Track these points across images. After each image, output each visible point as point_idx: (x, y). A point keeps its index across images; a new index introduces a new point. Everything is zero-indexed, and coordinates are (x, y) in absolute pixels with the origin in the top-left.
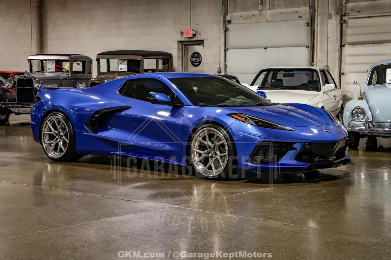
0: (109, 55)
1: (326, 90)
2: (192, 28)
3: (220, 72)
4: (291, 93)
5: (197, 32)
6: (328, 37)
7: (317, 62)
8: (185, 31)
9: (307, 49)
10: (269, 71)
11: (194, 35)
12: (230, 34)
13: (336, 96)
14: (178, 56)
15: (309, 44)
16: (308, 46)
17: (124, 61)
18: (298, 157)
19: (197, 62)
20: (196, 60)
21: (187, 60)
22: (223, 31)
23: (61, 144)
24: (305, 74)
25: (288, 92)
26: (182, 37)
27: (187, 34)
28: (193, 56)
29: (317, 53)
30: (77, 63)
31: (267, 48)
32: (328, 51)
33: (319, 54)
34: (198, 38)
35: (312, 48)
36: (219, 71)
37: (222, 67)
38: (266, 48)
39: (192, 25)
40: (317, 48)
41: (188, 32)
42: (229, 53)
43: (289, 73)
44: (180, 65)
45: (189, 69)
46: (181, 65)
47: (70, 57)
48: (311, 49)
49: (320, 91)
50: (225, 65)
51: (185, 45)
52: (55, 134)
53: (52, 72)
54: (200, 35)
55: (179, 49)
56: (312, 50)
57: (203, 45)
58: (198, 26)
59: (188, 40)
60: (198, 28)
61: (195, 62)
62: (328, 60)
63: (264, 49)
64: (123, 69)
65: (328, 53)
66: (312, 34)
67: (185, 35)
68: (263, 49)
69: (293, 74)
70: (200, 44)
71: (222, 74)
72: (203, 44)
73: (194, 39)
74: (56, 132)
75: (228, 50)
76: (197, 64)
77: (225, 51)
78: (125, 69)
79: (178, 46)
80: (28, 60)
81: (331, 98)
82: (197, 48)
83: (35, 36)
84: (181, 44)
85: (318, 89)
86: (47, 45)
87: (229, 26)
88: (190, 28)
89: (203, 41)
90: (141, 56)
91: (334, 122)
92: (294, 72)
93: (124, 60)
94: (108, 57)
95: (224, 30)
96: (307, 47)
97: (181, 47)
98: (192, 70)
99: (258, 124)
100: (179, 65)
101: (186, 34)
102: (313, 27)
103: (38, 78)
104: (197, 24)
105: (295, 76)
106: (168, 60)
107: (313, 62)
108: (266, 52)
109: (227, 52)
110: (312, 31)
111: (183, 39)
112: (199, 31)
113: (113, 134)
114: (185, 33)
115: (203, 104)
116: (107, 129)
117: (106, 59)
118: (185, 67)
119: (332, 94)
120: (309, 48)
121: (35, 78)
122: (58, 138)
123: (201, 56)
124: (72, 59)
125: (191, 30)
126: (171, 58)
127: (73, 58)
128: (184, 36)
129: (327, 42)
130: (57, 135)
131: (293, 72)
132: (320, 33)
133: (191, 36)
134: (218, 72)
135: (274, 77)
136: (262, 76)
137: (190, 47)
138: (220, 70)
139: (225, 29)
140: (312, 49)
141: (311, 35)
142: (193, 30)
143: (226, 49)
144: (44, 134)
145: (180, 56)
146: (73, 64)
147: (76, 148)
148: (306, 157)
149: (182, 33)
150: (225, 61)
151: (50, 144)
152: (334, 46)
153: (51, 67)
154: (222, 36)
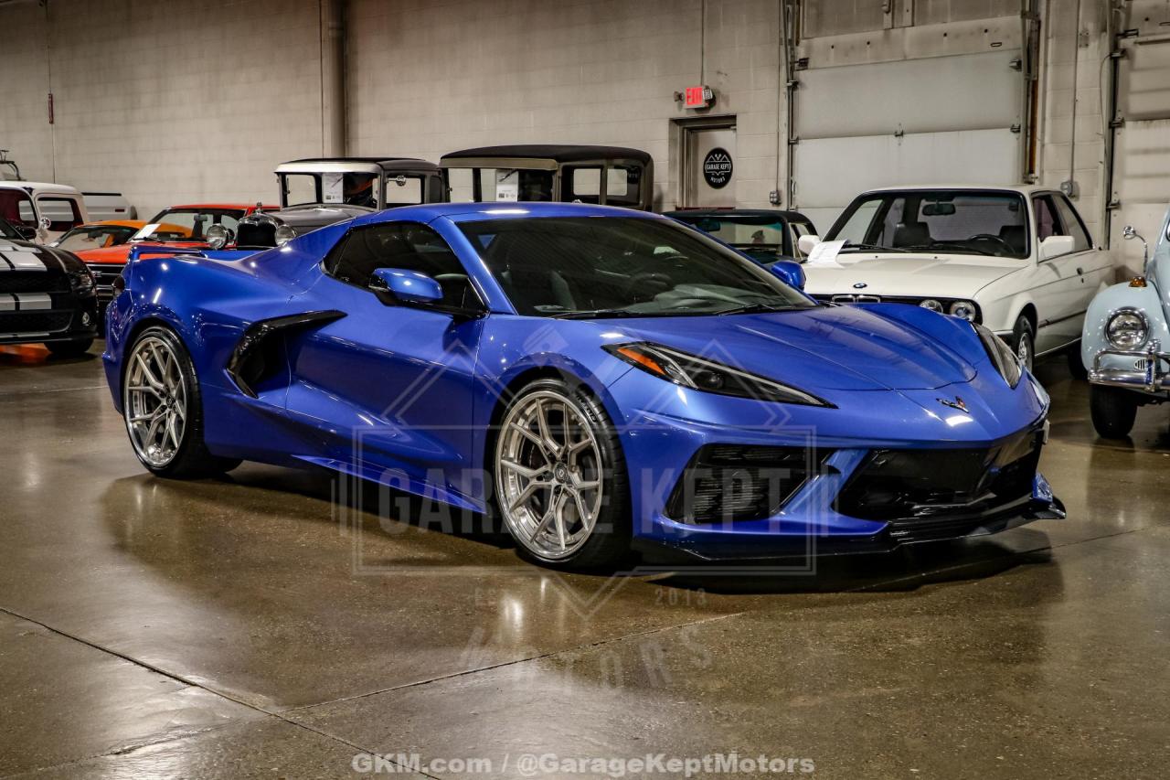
0: (476, 158)
1: (1048, 254)
2: (706, 84)
3: (778, 203)
4: (936, 264)
5: (719, 92)
6: (1075, 101)
7: (1042, 172)
8: (688, 90)
9: (1014, 136)
10: (888, 197)
11: (712, 102)
12: (804, 96)
13: (1085, 271)
14: (669, 160)
15: (1019, 121)
16: (1017, 126)
17: (509, 175)
19: (720, 176)
20: (718, 171)
21: (696, 172)
22: (785, 90)
23: (171, 422)
24: (1007, 207)
25: (929, 261)
26: (680, 107)
27: (693, 101)
28: (711, 159)
29: (1043, 146)
30: (398, 182)
31: (905, 136)
32: (1075, 140)
33: (1049, 148)
34: (721, 109)
35: (1028, 131)
36: (775, 200)
37: (783, 188)
38: (902, 134)
39: (705, 74)
40: (1043, 132)
41: (695, 95)
42: (800, 149)
43: (941, 203)
44: (675, 185)
45: (699, 196)
46: (678, 184)
47: (381, 165)
48: (1027, 136)
49: (1028, 256)
50: (790, 183)
51: (691, 130)
52: (157, 394)
53: (334, 206)
54: (726, 99)
55: (672, 140)
56: (1029, 139)
57: (735, 129)
58: (721, 79)
59: (694, 115)
60: (721, 83)
61: (715, 176)
62: (1075, 167)
63: (896, 136)
64: (507, 196)
65: (1075, 146)
66: (1030, 93)
67: (688, 103)
68: (894, 136)
69: (953, 206)
70: (727, 127)
71: (783, 208)
72: (735, 125)
73: (712, 113)
74: (161, 386)
75: (800, 141)
76: (721, 180)
77: (792, 143)
78: (513, 196)
79: (670, 132)
80: (278, 173)
81: (1063, 277)
82: (722, 138)
83: (329, 116)
84: (678, 128)
85: (1022, 252)
86: (357, 138)
87: (803, 75)
88: (702, 84)
89: (734, 117)
90: (554, 161)
91: (998, 370)
92: (955, 201)
93: (509, 172)
94: (477, 162)
95: (789, 87)
96: (1016, 130)
97: (678, 135)
98: (708, 197)
99: (704, 383)
100: (672, 185)
101: (690, 100)
102: (1033, 72)
103: (288, 222)
104: (719, 73)
105: (956, 214)
106: (638, 170)
107: (1032, 171)
108: (900, 144)
109: (794, 146)
110: (1028, 83)
111: (683, 114)
112: (723, 90)
114: (688, 97)
115: (549, 307)
116: (283, 384)
117: (471, 170)
118: (689, 189)
120: (1019, 131)
121: (280, 222)
122: (165, 404)
123: (730, 159)
124: (384, 170)
125: (704, 88)
126: (645, 165)
127: (390, 167)
128: (685, 105)
129: (1072, 114)
130: (163, 395)
131: (951, 200)
132: (1053, 89)
133: (703, 104)
134: (773, 203)
135: (908, 217)
136: (867, 213)
137: (702, 135)
138: (779, 197)
139: (790, 84)
140: (1029, 134)
141: (1028, 96)
142: (707, 88)
143: (795, 138)
144: (131, 392)
145: (675, 161)
146: (388, 185)
147: (206, 440)
148: (881, 498)
149: (679, 97)
150: (791, 171)
151: (148, 422)
152: (1090, 124)
153: (334, 192)
154: (784, 102)
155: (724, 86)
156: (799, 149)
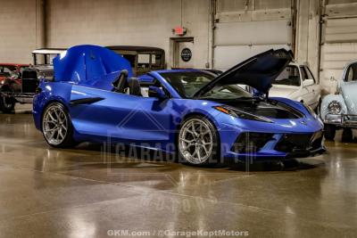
1: (306, 85)
2: (183, 26)
4: (273, 87)
5: (188, 29)
6: (308, 36)
7: (297, 59)
8: (177, 28)
9: (288, 47)
11: (185, 33)
12: (218, 32)
13: (315, 90)
14: (169, 52)
15: (290, 42)
18: (277, 147)
20: (186, 56)
21: (178, 56)
22: (211, 30)
23: (60, 132)
26: (174, 34)
28: (184, 52)
29: (298, 50)
32: (308, 49)
33: (300, 51)
34: (188, 35)
36: (207, 66)
37: (210, 62)
38: (251, 45)
39: (183, 23)
41: (179, 30)
45: (180, 64)
46: (172, 60)
49: (300, 86)
51: (177, 42)
52: (54, 123)
54: (190, 32)
55: (170, 45)
56: (293, 48)
57: (193, 42)
59: (179, 37)
60: (188, 26)
61: (185, 58)
63: (249, 46)
65: (308, 51)
66: (294, 33)
67: (177, 33)
70: (190, 41)
71: (210, 69)
73: (185, 36)
74: (56, 121)
75: (216, 47)
76: (187, 59)
77: (213, 47)
79: (170, 42)
80: (33, 53)
82: (188, 45)
84: (173, 41)
85: (298, 84)
87: (217, 25)
88: (181, 26)
89: (193, 38)
90: (136, 52)
96: (289, 45)
97: (173, 43)
98: (183, 64)
99: (240, 116)
100: (170, 60)
102: (294, 26)
103: (41, 71)
104: (188, 23)
106: (161, 56)
108: (250, 48)
110: (293, 30)
111: (174, 36)
114: (177, 31)
118: (176, 62)
119: (310, 89)
121: (38, 70)
122: (57, 126)
123: (191, 52)
125: (182, 28)
126: (163, 53)
129: (307, 40)
132: (301, 32)
133: (182, 33)
137: (181, 43)
138: (209, 65)
139: (213, 28)
140: (293, 46)
142: (184, 28)
144: (45, 123)
145: (171, 52)
149: (174, 31)
151: (50, 132)
152: (313, 43)
154: (211, 34)
156: (216, 49)
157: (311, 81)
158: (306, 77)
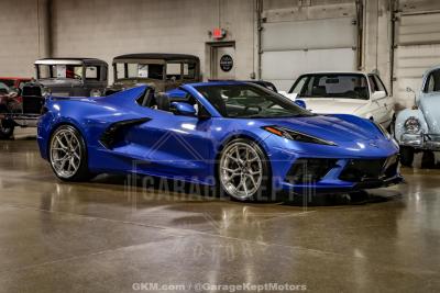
1: (376, 98)
5: (227, 31)
6: (377, 38)
7: (365, 65)
8: (214, 30)
9: (353, 51)
10: (309, 76)
11: (224, 36)
12: (265, 34)
13: (387, 105)
14: (205, 60)
15: (355, 45)
16: (354, 47)
17: (144, 66)
18: (342, 176)
20: (226, 64)
21: (217, 65)
23: (72, 162)
24: (351, 80)
26: (210, 38)
28: (224, 60)
29: (365, 55)
30: (91, 69)
33: (367, 56)
34: (229, 39)
35: (359, 49)
36: (253, 77)
37: (256, 71)
38: (307, 50)
39: (221, 24)
40: (365, 50)
41: (217, 33)
43: (333, 78)
45: (218, 75)
46: (209, 70)
47: (83, 61)
49: (369, 99)
50: (260, 70)
51: (214, 47)
52: (64, 151)
53: (62, 79)
54: (231, 35)
55: (206, 52)
56: (359, 52)
57: (235, 47)
58: (229, 26)
59: (217, 41)
61: (225, 67)
62: (378, 63)
63: (305, 51)
64: (143, 75)
65: (378, 56)
68: (303, 51)
69: (338, 80)
70: (231, 46)
71: (257, 80)
73: (225, 40)
74: (66, 148)
75: (263, 52)
76: (228, 68)
77: (260, 53)
78: (146, 75)
79: (206, 48)
80: (35, 65)
82: (228, 51)
83: (43, 38)
84: (209, 47)
85: (366, 97)
87: (264, 25)
89: (234, 42)
90: (164, 60)
91: (383, 135)
92: (339, 78)
94: (126, 61)
95: (258, 30)
96: (354, 49)
97: (209, 49)
98: (222, 75)
99: (295, 138)
100: (207, 70)
101: (215, 35)
102: (360, 25)
103: (46, 86)
104: (228, 23)
105: (339, 83)
106: (194, 65)
107: (360, 65)
109: (261, 55)
110: (359, 30)
111: (212, 40)
112: (229, 31)
113: (130, 150)
114: (214, 33)
116: (125, 145)
117: (124, 64)
118: (214, 72)
119: (382, 103)
121: (42, 86)
122: (68, 155)
123: (232, 59)
124: (85, 64)
125: (221, 29)
126: (197, 62)
127: (87, 62)
128: (213, 37)
129: (376, 43)
130: (67, 151)
131: (337, 77)
132: (369, 33)
133: (220, 37)
135: (316, 83)
136: (302, 83)
137: (219, 49)
138: (254, 75)
141: (359, 35)
142: (223, 30)
143: (261, 51)
144: (52, 150)
145: (208, 60)
146: (86, 70)
147: (89, 166)
148: (351, 176)
149: (210, 34)
150: (260, 65)
151: (59, 162)
152: (384, 47)
153: (61, 73)
154: (256, 36)
155: (229, 28)
156: (263, 55)
157: (382, 93)
158: (377, 89)
